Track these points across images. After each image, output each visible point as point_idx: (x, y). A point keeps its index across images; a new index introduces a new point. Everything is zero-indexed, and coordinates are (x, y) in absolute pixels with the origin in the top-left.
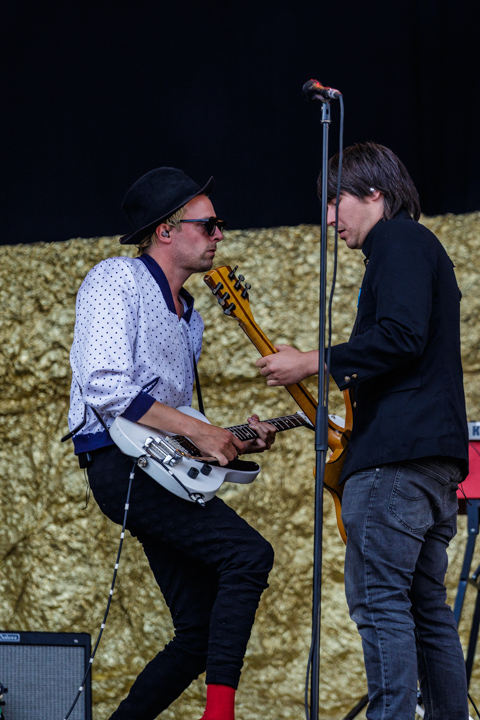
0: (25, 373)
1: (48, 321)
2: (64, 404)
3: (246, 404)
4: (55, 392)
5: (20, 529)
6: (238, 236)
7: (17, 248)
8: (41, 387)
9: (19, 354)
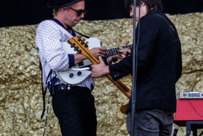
0: (21, 74)
1: (30, 54)
2: (35, 86)
3: (103, 85)
4: (32, 81)
5: (19, 132)
6: (100, 22)
7: (18, 27)
8: (27, 79)
9: (19, 67)
